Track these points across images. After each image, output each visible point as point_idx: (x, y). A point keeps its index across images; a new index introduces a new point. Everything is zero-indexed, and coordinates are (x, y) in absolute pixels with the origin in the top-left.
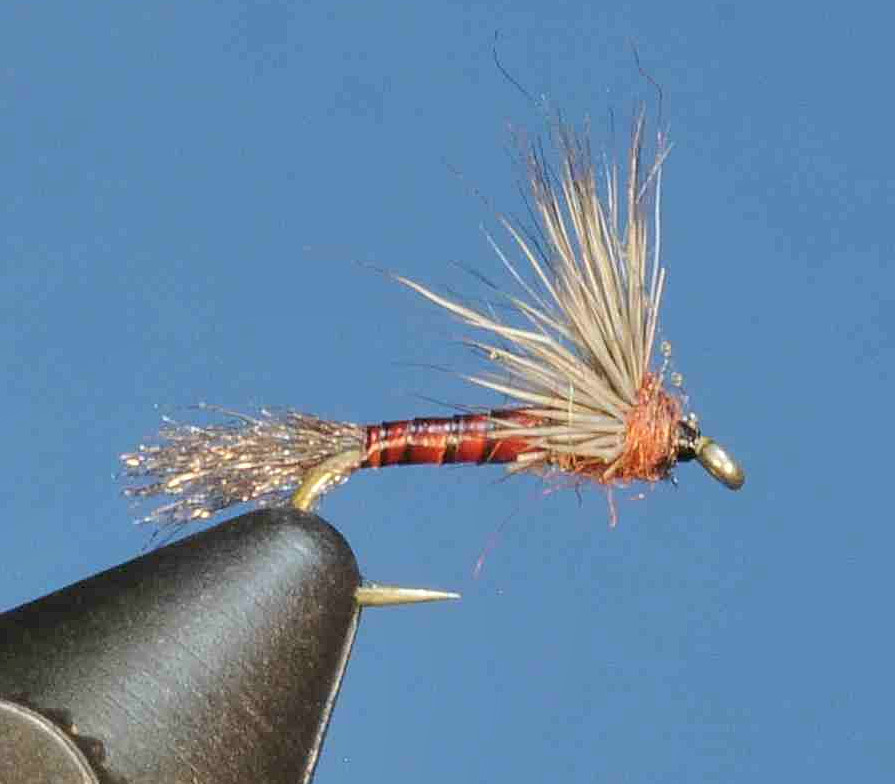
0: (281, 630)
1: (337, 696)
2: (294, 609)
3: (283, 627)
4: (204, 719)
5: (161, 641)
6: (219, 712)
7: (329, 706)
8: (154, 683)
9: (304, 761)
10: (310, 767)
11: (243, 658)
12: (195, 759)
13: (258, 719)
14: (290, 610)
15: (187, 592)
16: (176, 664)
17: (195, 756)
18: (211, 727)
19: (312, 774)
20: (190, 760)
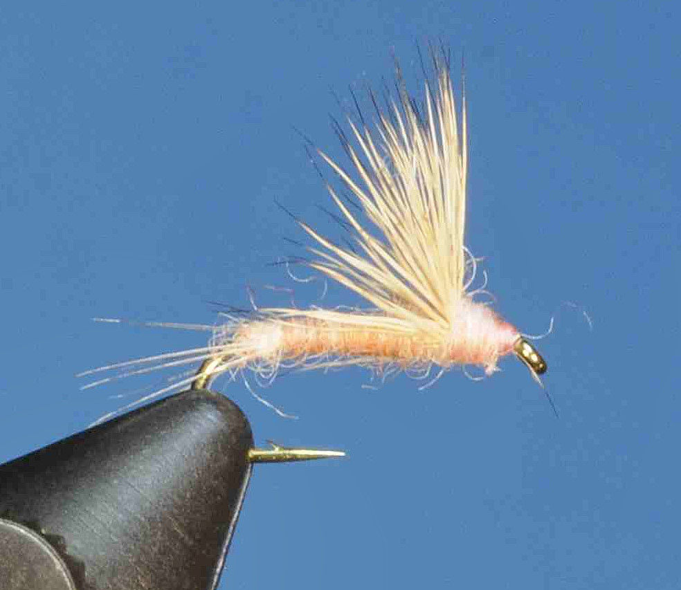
0: (198, 474)
1: (236, 521)
2: (207, 460)
3: (200, 472)
4: (145, 535)
5: (115, 482)
6: (156, 530)
7: (231, 528)
8: (111, 510)
9: (214, 565)
10: (218, 570)
11: (172, 493)
12: (139, 562)
13: (182, 535)
14: (205, 461)
15: (133, 448)
16: (126, 497)
17: (139, 561)
18: (150, 541)
19: (220, 575)
20: (135, 563)
